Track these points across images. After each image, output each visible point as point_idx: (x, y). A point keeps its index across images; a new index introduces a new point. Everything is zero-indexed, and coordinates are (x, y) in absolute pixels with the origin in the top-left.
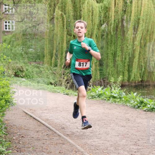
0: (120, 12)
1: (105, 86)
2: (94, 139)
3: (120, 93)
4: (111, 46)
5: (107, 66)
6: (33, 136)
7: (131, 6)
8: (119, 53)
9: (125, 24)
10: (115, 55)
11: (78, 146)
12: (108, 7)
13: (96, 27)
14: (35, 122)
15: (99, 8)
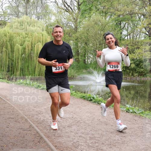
0: (30, 50)
4: (26, 63)
5: (25, 71)
7: (34, 48)
8: (30, 66)
9: (32, 55)
10: (28, 67)
12: (25, 48)
13: (20, 56)
15: (21, 48)
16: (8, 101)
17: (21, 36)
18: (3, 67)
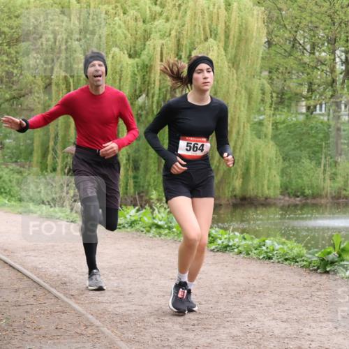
1: (141, 206)
2: (120, 302)
3: (170, 220)
5: (147, 170)
6: (7, 299)
11: (90, 316)
12: (149, 65)
14: (12, 272)
15: (133, 67)
16: (71, 302)
17: (132, 12)
18: (51, 152)
